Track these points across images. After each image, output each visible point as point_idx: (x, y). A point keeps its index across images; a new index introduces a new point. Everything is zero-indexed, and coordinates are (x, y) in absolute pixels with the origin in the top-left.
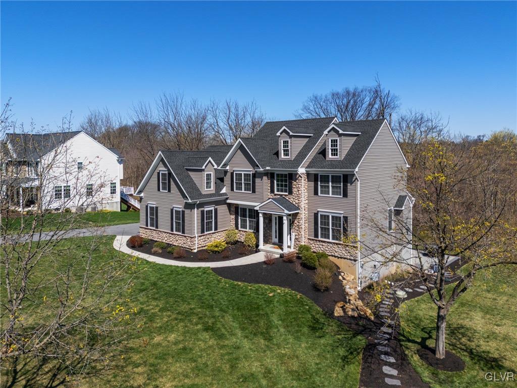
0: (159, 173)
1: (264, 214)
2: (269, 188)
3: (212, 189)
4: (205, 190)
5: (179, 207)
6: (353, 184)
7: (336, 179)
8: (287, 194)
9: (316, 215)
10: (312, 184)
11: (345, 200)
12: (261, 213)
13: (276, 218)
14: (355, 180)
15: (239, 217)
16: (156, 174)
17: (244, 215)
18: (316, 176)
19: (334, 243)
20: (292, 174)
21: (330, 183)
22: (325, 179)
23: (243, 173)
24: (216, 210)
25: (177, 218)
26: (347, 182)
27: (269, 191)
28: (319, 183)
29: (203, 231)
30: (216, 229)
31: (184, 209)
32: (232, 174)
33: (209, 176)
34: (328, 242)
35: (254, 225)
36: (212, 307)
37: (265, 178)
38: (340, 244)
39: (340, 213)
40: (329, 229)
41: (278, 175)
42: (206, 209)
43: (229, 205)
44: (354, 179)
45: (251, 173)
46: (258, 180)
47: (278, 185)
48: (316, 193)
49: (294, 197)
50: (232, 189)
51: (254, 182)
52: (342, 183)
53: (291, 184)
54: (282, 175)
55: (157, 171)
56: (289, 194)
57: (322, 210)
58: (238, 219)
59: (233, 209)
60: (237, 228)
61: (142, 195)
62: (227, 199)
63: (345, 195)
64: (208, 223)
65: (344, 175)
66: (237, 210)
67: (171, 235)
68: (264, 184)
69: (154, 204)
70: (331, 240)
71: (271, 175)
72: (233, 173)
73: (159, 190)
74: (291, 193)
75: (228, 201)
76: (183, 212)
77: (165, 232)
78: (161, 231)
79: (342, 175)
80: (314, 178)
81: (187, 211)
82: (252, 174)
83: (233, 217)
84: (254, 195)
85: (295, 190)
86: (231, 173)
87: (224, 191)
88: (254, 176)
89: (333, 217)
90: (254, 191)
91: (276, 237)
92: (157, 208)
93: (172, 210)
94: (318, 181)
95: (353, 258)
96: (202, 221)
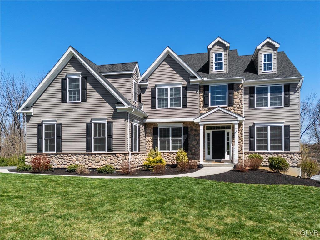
0: (64, 80)
2: (202, 103)
3: (137, 102)
4: (133, 101)
5: (103, 118)
6: (296, 93)
7: (275, 90)
8: (226, 106)
9: (251, 129)
11: (287, 109)
12: (202, 125)
13: (209, 134)
15: (159, 138)
16: (58, 81)
18: (252, 89)
19: (273, 153)
20: (233, 84)
21: (269, 94)
22: (263, 91)
23: (169, 87)
24: (139, 128)
25: (99, 133)
26: (289, 91)
27: (202, 105)
28: (255, 95)
29: (132, 149)
30: (139, 149)
31: (112, 120)
32: (153, 90)
33: (135, 85)
34: (266, 153)
35: (180, 144)
38: (280, 153)
39: (281, 122)
40: (267, 140)
41: (213, 88)
42: (134, 123)
43: (145, 126)
44: (297, 88)
45: (181, 86)
46: (190, 93)
47: (213, 98)
48: (252, 106)
49: (235, 109)
50: (153, 107)
51: (185, 96)
52: (283, 93)
53: (231, 94)
54: (218, 87)
55: (62, 76)
56: (229, 106)
57: (259, 122)
58: (158, 141)
59: (150, 130)
61: (31, 110)
62: (146, 118)
63: (287, 104)
65: (285, 86)
66: (155, 131)
67: (86, 156)
68: (195, 97)
69: (56, 121)
70: (269, 151)
71: (205, 88)
72: (155, 89)
73: (64, 100)
74: (231, 104)
75: (148, 121)
76: (110, 125)
77: (76, 154)
78: (68, 154)
79: (283, 85)
82: (183, 87)
83: (150, 139)
84: (185, 110)
85: (236, 101)
86: (152, 89)
88: (186, 89)
89: (272, 128)
90: (185, 105)
91: (209, 154)
92: (60, 125)
93: (89, 125)
94: (254, 93)
95: (296, 165)
96: (132, 136)
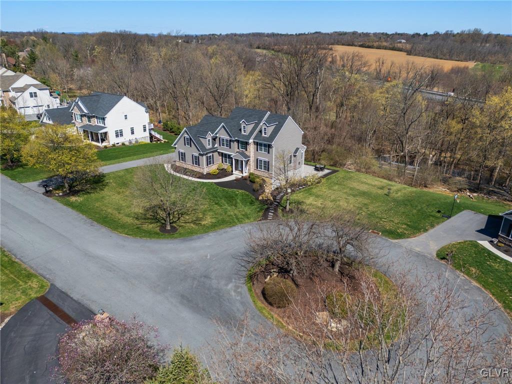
0: (185, 138)
1: (235, 159)
2: (237, 147)
3: (211, 146)
4: (208, 147)
5: (197, 154)
6: (271, 149)
7: (265, 146)
9: (257, 159)
10: (256, 146)
11: (268, 155)
16: (183, 138)
17: (226, 157)
19: (264, 172)
20: (247, 142)
22: (261, 145)
23: (225, 139)
24: (213, 155)
25: (196, 159)
26: (269, 148)
28: (259, 146)
29: (207, 165)
30: (213, 163)
32: (220, 138)
33: (209, 140)
35: (231, 162)
37: (235, 142)
38: (266, 172)
39: (267, 160)
40: (262, 166)
41: (241, 142)
42: (209, 155)
43: (219, 152)
44: (272, 147)
45: (229, 139)
46: (232, 143)
47: (241, 146)
48: (257, 150)
49: (248, 152)
50: (220, 145)
51: (230, 144)
52: (267, 148)
53: (246, 147)
54: (243, 142)
55: (184, 136)
57: (260, 158)
58: (223, 159)
59: (220, 154)
60: (223, 162)
61: (176, 146)
62: (218, 149)
63: (269, 153)
64: (210, 162)
66: (223, 155)
67: (192, 166)
68: (235, 145)
69: (183, 151)
70: (263, 170)
71: (238, 141)
73: (185, 145)
74: (246, 150)
75: (218, 151)
76: (198, 157)
77: (190, 165)
78: (187, 164)
79: (267, 145)
80: (256, 144)
81: (200, 157)
83: (221, 157)
84: (230, 150)
85: (248, 149)
87: (216, 146)
88: (230, 141)
89: (264, 161)
90: (230, 148)
91: (240, 169)
92: (185, 153)
93: (193, 155)
96: (207, 160)
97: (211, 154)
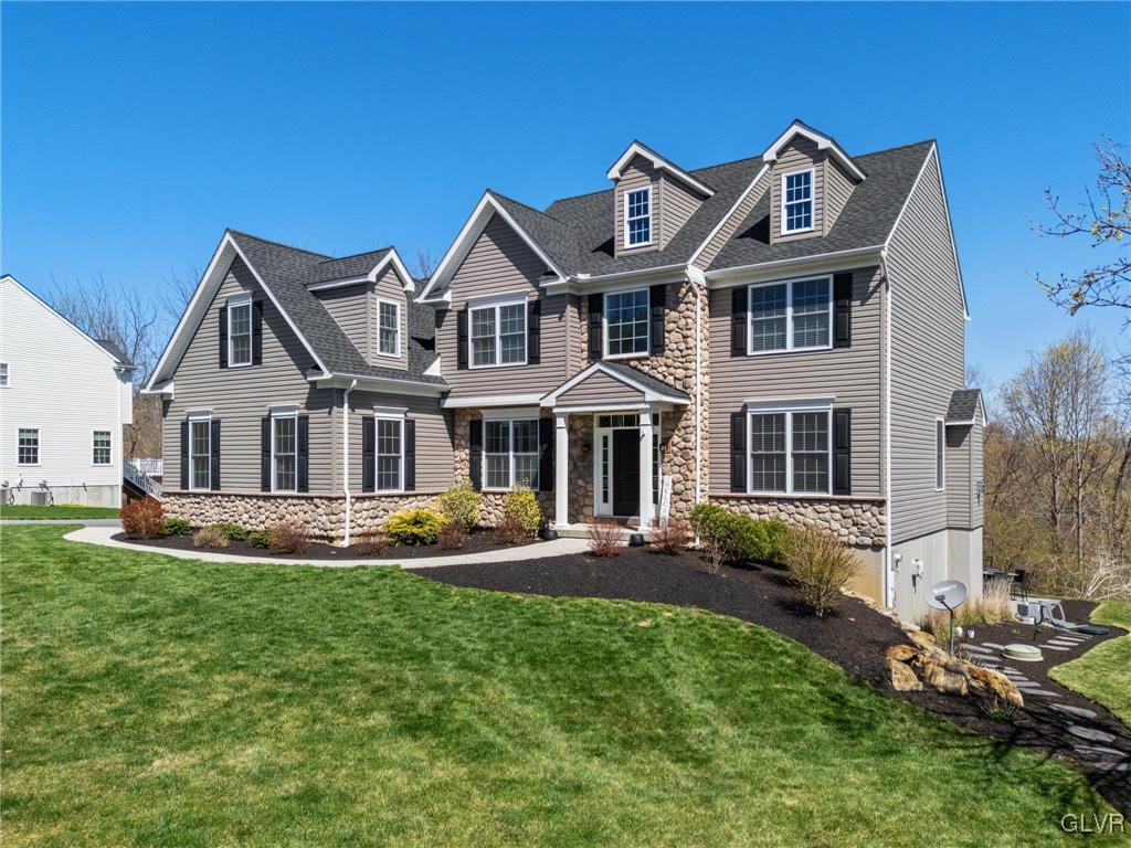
0: (223, 311)
2: (585, 346)
3: (400, 355)
4: (373, 354)
5: (291, 402)
6: (870, 301)
7: (808, 294)
8: (645, 354)
9: (737, 421)
10: (725, 322)
11: (842, 355)
12: (561, 415)
13: (605, 438)
14: (878, 286)
15: (484, 453)
16: (214, 314)
17: (497, 444)
18: (739, 295)
19: (801, 500)
20: (663, 287)
21: (790, 311)
22: (771, 299)
23: (497, 306)
24: (410, 425)
25: (284, 444)
26: (849, 297)
27: (585, 354)
28: (750, 314)
29: (368, 486)
30: (410, 484)
31: (306, 411)
32: (462, 315)
33: (388, 311)
34: (780, 500)
35: (534, 470)
36: (425, 656)
37: (571, 311)
38: (820, 501)
39: (824, 397)
40: (782, 458)
41: (615, 300)
42: (381, 415)
43: (452, 416)
44: (873, 284)
45: (525, 302)
46: (547, 322)
47: (613, 332)
48: (738, 349)
49: (670, 362)
50: (462, 363)
51: (535, 331)
52: (831, 304)
53: (658, 318)
54: (628, 298)
55: (219, 304)
56: (653, 353)
57: (760, 400)
58: (481, 459)
59: (463, 430)
60: (477, 486)
61: (169, 389)
62: (445, 395)
63: (843, 340)
65: (839, 277)
66: (474, 431)
67: (261, 503)
68: (566, 332)
69: (207, 413)
70: (790, 493)
71: (591, 304)
72: (466, 311)
73: (223, 363)
74: (658, 348)
75: (449, 403)
76: (304, 419)
77: (243, 496)
78: (229, 496)
79: (831, 277)
80: (732, 303)
81: (316, 417)
82: (530, 304)
83: (464, 454)
84: (535, 371)
85: (672, 339)
86: (460, 312)
87: (435, 369)
88: (536, 309)
89: (797, 417)
90: (535, 358)
91: (606, 500)
92: (216, 423)
93: (266, 421)
94: (745, 310)
95: (868, 541)
96: (368, 450)
97: (397, 416)
